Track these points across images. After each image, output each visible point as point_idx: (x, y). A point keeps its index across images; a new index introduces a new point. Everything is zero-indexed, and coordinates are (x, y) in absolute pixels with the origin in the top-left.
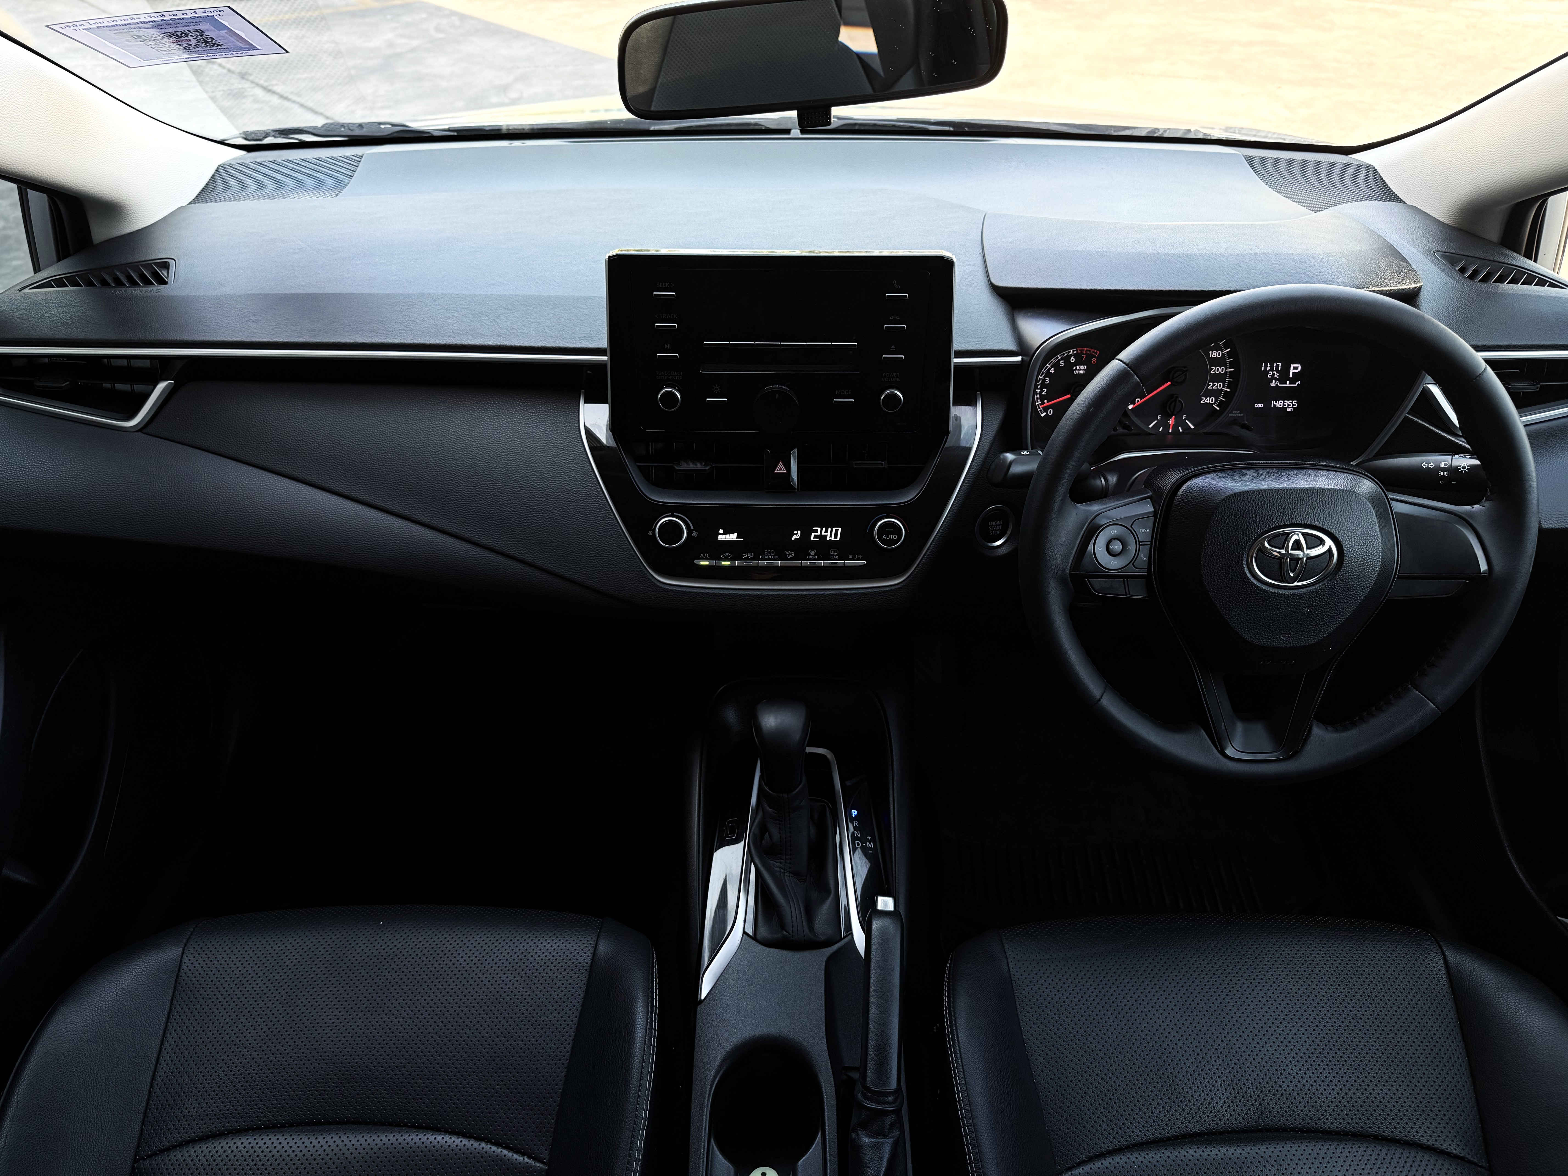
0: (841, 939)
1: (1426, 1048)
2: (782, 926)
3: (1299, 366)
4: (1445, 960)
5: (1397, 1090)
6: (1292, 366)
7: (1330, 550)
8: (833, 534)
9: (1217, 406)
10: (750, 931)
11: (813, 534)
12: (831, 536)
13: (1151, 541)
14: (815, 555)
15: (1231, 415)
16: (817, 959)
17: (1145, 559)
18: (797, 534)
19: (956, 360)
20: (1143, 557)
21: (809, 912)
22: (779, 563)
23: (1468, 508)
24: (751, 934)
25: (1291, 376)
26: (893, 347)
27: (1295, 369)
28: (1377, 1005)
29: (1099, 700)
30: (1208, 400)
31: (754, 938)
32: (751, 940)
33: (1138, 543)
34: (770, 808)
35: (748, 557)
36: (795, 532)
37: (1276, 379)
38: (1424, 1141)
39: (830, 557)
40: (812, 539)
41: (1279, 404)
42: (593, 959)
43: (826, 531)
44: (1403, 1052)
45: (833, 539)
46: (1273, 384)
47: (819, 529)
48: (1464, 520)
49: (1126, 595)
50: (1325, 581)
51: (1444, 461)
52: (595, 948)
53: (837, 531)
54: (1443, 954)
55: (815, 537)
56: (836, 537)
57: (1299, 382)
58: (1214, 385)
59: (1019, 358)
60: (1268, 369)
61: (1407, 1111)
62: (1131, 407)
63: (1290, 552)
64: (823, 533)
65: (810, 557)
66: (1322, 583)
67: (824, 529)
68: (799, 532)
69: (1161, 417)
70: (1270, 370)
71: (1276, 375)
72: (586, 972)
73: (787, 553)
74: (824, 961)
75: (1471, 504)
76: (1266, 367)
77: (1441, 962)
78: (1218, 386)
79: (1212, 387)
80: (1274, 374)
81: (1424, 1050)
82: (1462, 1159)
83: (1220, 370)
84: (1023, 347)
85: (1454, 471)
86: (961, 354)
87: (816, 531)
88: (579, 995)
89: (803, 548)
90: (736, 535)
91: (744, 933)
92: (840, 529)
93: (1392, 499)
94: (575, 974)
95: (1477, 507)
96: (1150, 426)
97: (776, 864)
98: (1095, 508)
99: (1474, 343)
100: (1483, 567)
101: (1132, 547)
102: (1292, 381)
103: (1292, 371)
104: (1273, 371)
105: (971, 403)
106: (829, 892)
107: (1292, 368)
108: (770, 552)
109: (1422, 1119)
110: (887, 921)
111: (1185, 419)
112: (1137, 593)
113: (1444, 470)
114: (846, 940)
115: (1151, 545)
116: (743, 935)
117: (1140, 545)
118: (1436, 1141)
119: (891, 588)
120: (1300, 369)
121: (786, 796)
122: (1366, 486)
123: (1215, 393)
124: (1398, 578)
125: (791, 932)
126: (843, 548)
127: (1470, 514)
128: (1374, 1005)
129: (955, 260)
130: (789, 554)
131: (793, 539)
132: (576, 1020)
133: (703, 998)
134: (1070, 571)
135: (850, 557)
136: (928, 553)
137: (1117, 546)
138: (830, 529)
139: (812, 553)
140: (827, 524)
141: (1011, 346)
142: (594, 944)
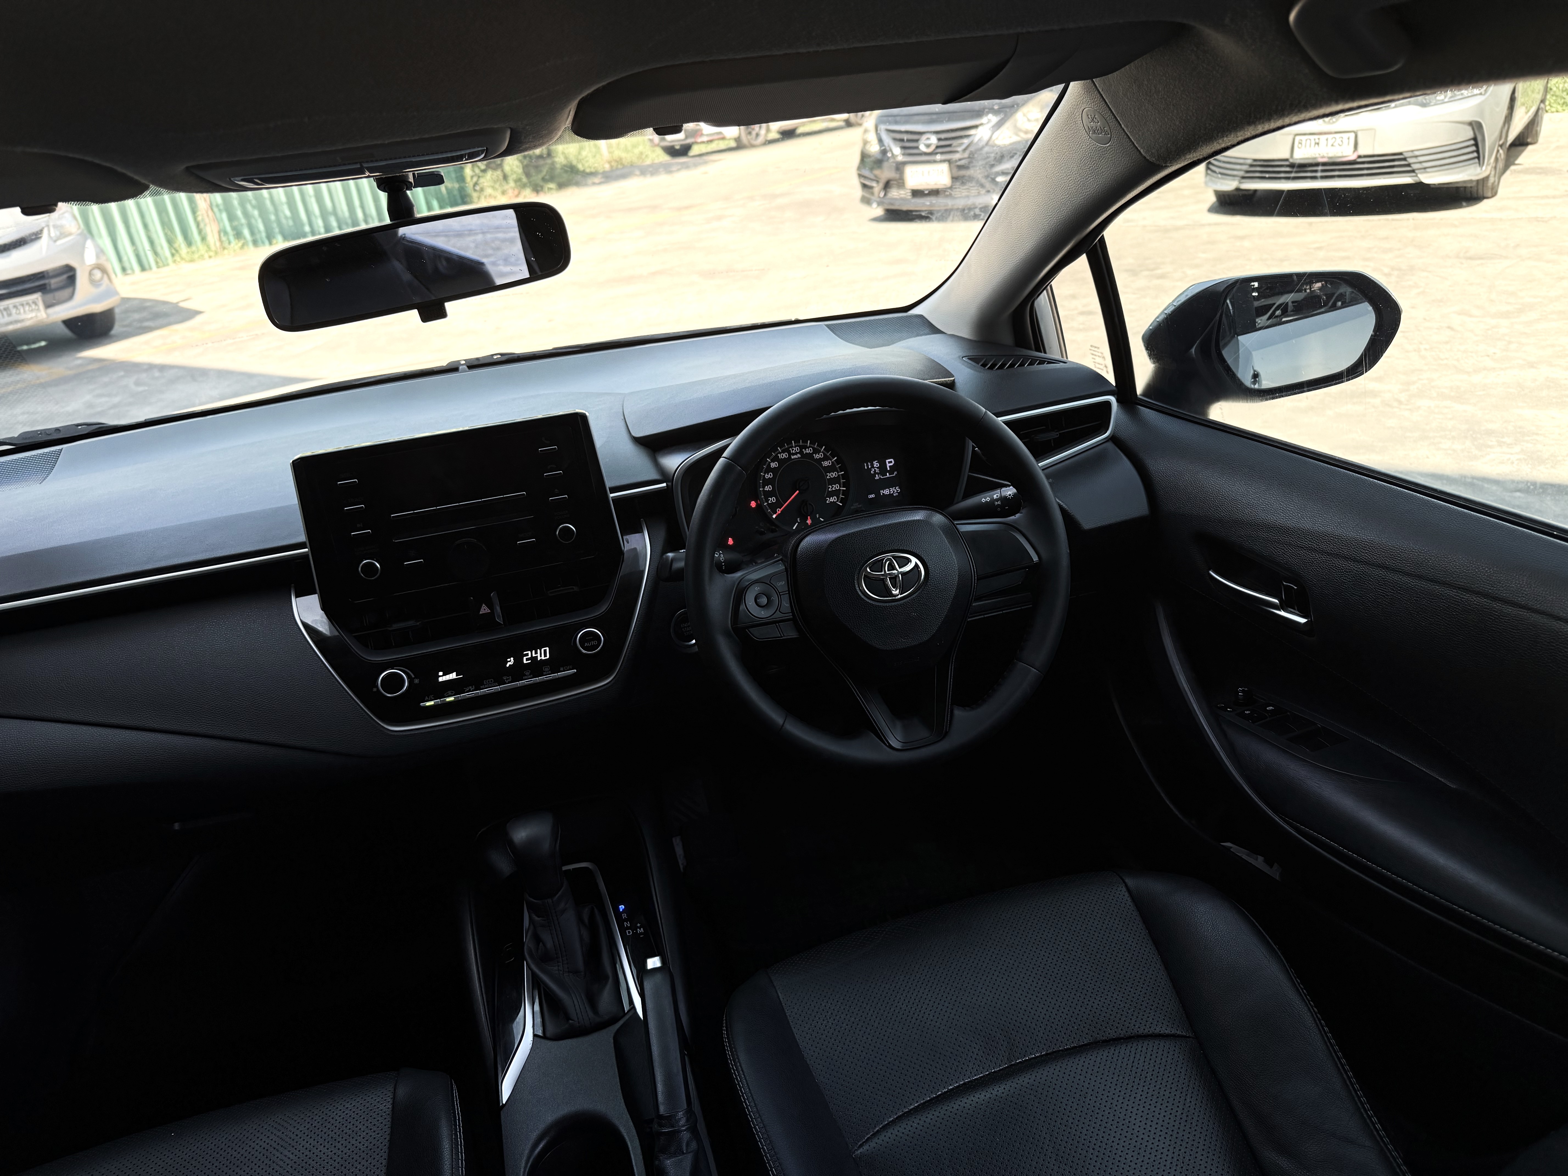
0: (625, 1014)
1: (1127, 958)
2: (568, 1018)
3: (892, 460)
4: (1126, 886)
5: (1112, 997)
6: (887, 461)
7: (916, 565)
8: (543, 654)
9: (840, 502)
10: (540, 1033)
11: (525, 658)
12: (541, 656)
13: (789, 591)
14: (530, 675)
15: (852, 507)
16: (607, 1036)
17: (788, 605)
18: (511, 662)
19: (612, 495)
20: (786, 604)
21: (592, 1001)
22: (498, 688)
23: (1013, 517)
24: (541, 1034)
25: (889, 469)
26: (556, 490)
27: (890, 463)
28: (1082, 936)
29: (783, 725)
30: (832, 500)
31: (545, 1037)
32: (543, 1040)
33: (779, 594)
34: (539, 917)
35: (470, 689)
36: (509, 660)
37: (878, 474)
38: (1141, 1031)
39: (544, 673)
40: (525, 662)
41: (886, 492)
42: (393, 1104)
43: (536, 653)
44: (1110, 966)
45: (543, 658)
46: (877, 477)
47: (529, 652)
48: (1012, 526)
49: (782, 637)
50: (921, 589)
51: (996, 495)
52: (394, 1093)
53: (545, 651)
54: (1124, 882)
55: (527, 660)
56: (545, 656)
57: (895, 473)
58: (833, 487)
59: (664, 485)
60: (870, 467)
61: (1123, 1011)
62: (774, 516)
63: (887, 572)
64: (534, 655)
65: (526, 677)
66: (919, 592)
67: (534, 651)
68: (512, 659)
69: (800, 520)
70: (871, 468)
71: (877, 471)
72: (388, 1116)
73: (505, 678)
74: (612, 1035)
75: (1014, 514)
76: (868, 466)
77: (1124, 889)
78: (836, 487)
79: (832, 488)
80: (875, 470)
81: (1126, 960)
82: (1174, 1036)
83: (834, 474)
84: (665, 476)
85: (1004, 499)
86: (614, 490)
87: (527, 655)
88: (385, 1139)
89: (519, 671)
90: (455, 674)
91: (535, 1036)
92: (547, 649)
93: (957, 524)
94: (378, 1121)
95: (1018, 515)
96: (794, 528)
97: (555, 968)
98: (738, 574)
99: (997, 411)
100: (1035, 558)
101: (775, 598)
102: (891, 472)
103: (888, 465)
104: (874, 468)
105: (639, 531)
106: (607, 978)
107: (887, 463)
108: (489, 682)
109: (1136, 1014)
110: (658, 977)
111: (819, 518)
112: (790, 633)
113: (997, 500)
114: (631, 1014)
115: (789, 593)
116: (533, 1039)
117: (780, 595)
118: (1150, 1027)
119: (600, 689)
120: (893, 462)
121: (550, 901)
122: (938, 518)
123: (835, 493)
124: (978, 579)
125: (576, 1019)
126: (552, 664)
127: (1015, 521)
128: (1080, 937)
129: (587, 414)
130: (507, 679)
131: (508, 666)
132: (384, 1162)
133: (504, 1102)
134: (732, 626)
135: (562, 669)
136: (628, 653)
137: (764, 600)
138: (539, 650)
139: (527, 673)
140: (535, 647)
141: (654, 475)
142: (392, 1090)
